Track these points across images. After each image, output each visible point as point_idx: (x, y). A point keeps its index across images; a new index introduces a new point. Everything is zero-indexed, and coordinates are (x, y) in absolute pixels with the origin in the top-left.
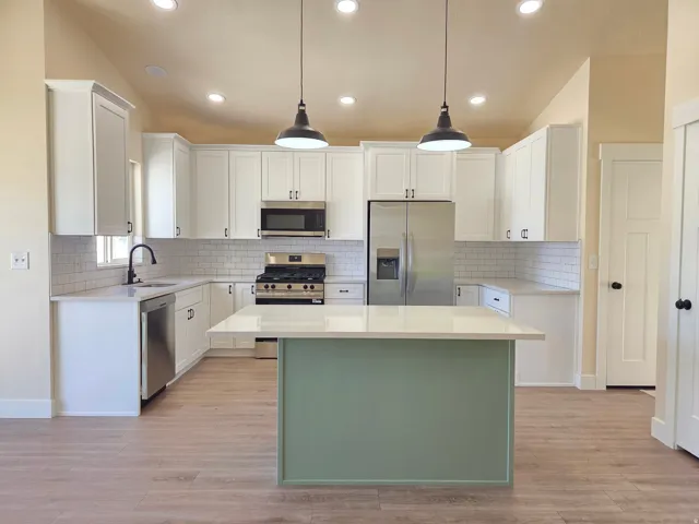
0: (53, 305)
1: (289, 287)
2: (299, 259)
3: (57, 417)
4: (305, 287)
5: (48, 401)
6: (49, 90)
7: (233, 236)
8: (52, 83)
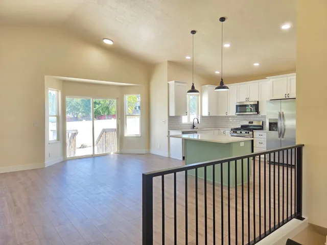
0: (169, 132)
1: (241, 132)
2: (252, 123)
3: (169, 157)
4: (246, 133)
5: (167, 153)
6: (168, 84)
7: (228, 115)
8: (169, 82)
